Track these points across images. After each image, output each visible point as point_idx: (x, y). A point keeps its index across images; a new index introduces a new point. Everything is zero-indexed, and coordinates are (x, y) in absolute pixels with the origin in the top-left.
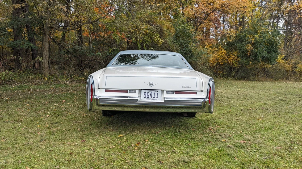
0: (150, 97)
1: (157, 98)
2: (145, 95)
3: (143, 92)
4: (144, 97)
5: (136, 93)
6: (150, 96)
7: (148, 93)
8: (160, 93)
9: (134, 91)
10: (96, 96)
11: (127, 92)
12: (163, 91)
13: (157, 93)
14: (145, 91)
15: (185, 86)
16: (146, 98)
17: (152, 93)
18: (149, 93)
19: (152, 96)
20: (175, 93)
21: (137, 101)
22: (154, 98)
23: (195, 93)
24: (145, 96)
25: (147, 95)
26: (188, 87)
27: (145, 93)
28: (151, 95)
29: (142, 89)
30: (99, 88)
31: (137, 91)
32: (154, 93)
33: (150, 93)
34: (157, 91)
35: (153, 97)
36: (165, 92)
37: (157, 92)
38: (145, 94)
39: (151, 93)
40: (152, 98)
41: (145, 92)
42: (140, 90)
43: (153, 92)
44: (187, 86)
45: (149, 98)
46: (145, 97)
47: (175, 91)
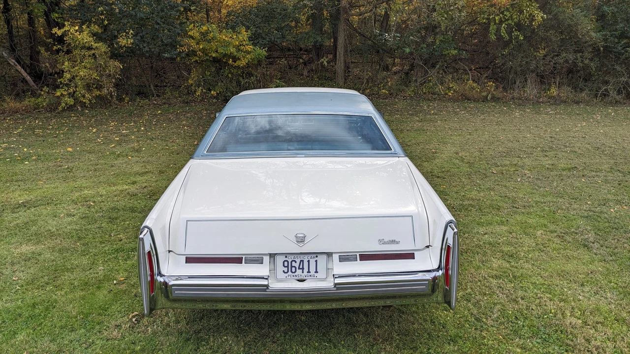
0: (299, 272)
1: (316, 272)
2: (285, 267)
3: (280, 260)
4: (284, 271)
5: (262, 264)
6: (299, 268)
7: (293, 263)
8: (322, 260)
9: (257, 260)
10: (162, 276)
11: (241, 263)
12: (329, 255)
13: (316, 261)
14: (286, 257)
15: (386, 240)
16: (290, 273)
17: (303, 261)
18: (296, 262)
19: (303, 269)
20: (360, 260)
21: (267, 290)
22: (309, 272)
23: (410, 256)
24: (287, 268)
25: (292, 267)
26: (393, 242)
27: (285, 261)
28: (301, 267)
29: (277, 254)
30: (169, 251)
31: (266, 259)
32: (309, 261)
33: (298, 261)
34: (317, 257)
35: (306, 270)
36: (336, 257)
37: (316, 259)
38: (286, 263)
39: (301, 261)
40: (303, 272)
41: (286, 259)
42: (272, 256)
43: (305, 258)
44: (391, 239)
45: (296, 274)
46: (286, 271)
47: (359, 255)
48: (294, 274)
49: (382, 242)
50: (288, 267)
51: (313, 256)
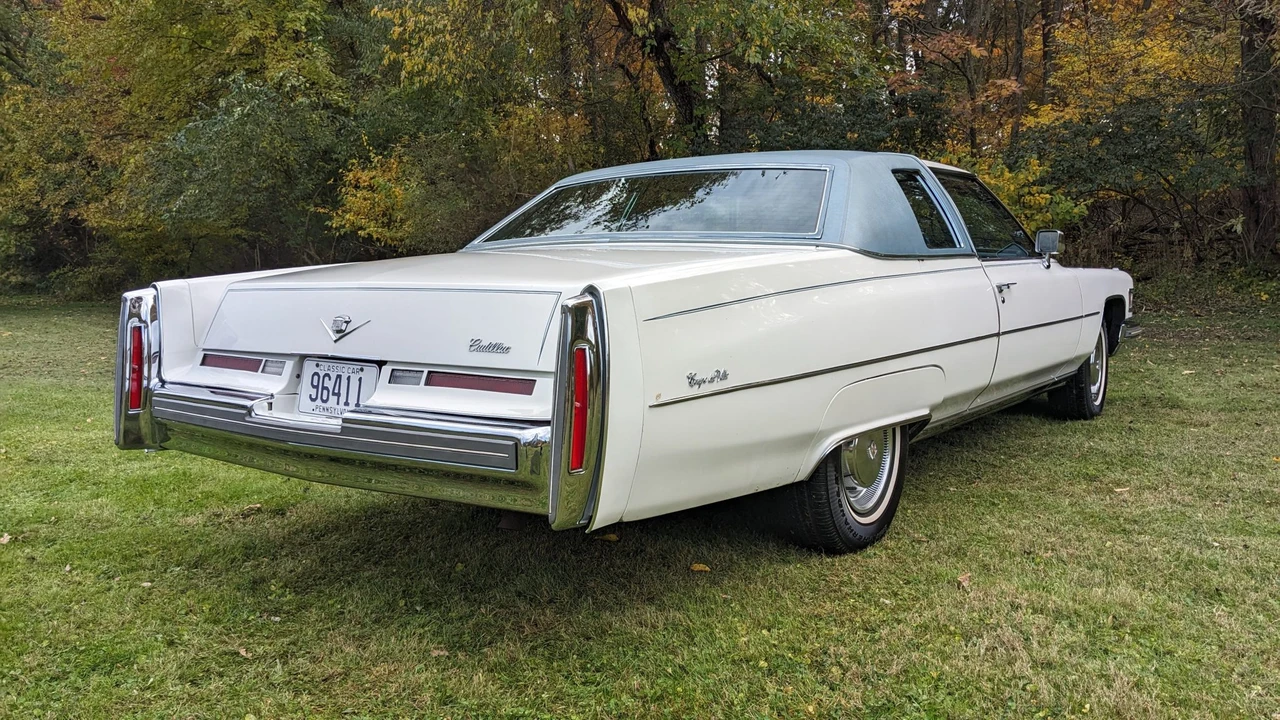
0: (333, 402)
2: (314, 387)
3: (309, 368)
4: (311, 396)
5: (281, 375)
6: (334, 394)
7: (326, 379)
8: (369, 377)
9: (279, 364)
10: (162, 380)
11: (258, 370)
13: (360, 379)
14: (318, 365)
15: (484, 341)
16: (317, 401)
17: (340, 377)
18: (330, 379)
19: (338, 395)
20: (426, 384)
21: (247, 419)
22: (347, 404)
24: (315, 390)
25: (323, 388)
26: (498, 348)
27: (316, 374)
28: (336, 391)
29: (307, 356)
31: (290, 365)
32: (349, 378)
33: (333, 376)
34: (362, 370)
35: (343, 399)
37: (361, 374)
38: (316, 380)
39: (337, 376)
40: (338, 403)
41: (317, 370)
42: (301, 361)
43: (345, 370)
44: (494, 341)
45: (327, 405)
46: (313, 396)
47: (430, 372)
48: (324, 405)
49: (476, 346)
50: (317, 387)
51: (356, 367)
